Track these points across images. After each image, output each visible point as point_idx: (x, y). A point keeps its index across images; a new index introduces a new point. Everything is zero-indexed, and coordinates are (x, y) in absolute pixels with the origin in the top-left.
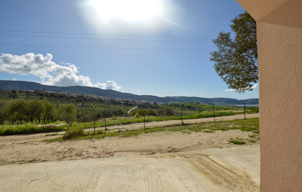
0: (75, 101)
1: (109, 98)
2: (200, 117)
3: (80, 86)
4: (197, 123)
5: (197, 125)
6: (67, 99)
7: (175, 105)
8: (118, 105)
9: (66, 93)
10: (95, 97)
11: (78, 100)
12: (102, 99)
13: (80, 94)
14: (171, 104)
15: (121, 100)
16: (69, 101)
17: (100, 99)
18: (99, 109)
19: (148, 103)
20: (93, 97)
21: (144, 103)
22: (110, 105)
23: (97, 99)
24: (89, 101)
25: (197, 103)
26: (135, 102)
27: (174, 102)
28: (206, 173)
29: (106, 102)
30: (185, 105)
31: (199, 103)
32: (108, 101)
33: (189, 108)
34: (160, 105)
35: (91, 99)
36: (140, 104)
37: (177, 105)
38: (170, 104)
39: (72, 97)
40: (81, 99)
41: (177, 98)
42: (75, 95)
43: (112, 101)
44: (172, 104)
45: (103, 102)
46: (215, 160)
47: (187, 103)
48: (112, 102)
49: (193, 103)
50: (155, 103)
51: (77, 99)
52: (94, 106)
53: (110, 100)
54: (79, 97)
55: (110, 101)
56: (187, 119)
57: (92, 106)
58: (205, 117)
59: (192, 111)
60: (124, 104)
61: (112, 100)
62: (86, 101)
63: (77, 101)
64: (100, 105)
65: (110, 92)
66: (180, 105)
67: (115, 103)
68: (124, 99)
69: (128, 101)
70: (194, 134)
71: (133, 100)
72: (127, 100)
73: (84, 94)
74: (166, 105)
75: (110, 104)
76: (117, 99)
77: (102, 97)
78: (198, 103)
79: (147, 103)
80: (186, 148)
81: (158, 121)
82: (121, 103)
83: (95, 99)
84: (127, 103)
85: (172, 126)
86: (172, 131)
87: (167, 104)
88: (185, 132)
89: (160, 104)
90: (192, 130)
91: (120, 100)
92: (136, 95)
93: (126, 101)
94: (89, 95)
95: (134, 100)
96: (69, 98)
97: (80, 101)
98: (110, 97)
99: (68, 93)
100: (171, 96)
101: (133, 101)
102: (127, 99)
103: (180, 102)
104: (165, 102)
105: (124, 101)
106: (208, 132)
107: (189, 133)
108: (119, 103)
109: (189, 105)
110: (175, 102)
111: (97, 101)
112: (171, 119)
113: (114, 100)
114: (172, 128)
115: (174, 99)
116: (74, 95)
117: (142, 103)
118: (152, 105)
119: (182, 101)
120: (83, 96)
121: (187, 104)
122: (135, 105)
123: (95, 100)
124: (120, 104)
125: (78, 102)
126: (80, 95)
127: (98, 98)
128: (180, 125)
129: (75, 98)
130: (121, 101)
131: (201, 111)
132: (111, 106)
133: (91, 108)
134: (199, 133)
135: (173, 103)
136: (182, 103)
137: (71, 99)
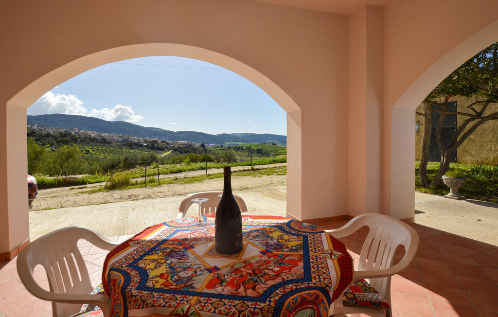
0: (55, 143)
1: (120, 137)
2: (274, 162)
3: (62, 115)
4: (269, 168)
5: (270, 169)
6: (38, 138)
7: (236, 147)
8: (138, 148)
9: (36, 127)
10: (93, 134)
11: (61, 141)
12: (106, 137)
13: (63, 128)
14: (229, 147)
15: (141, 139)
16: (44, 141)
17: (102, 139)
18: (103, 157)
19: (190, 145)
20: (90, 135)
21: (183, 145)
22: (121, 149)
23: (97, 139)
24: (82, 141)
25: (271, 144)
26: (168, 144)
27: (234, 143)
28: (274, 197)
29: (115, 144)
30: (252, 148)
31: (276, 144)
32: (117, 142)
33: (260, 152)
34: (211, 148)
35: (85, 138)
36: (177, 146)
37: (239, 148)
38: (227, 146)
39: (48, 135)
40: (66, 138)
41: (240, 136)
42: (54, 132)
43: (125, 142)
44: (231, 146)
45: (109, 143)
46: (282, 191)
47: (256, 144)
48: (126, 144)
49: (265, 144)
50: (203, 145)
51: (59, 139)
52: (91, 152)
53: (120, 139)
54: (63, 135)
55: (121, 142)
56: (257, 165)
57: (89, 151)
58: (281, 162)
59: (264, 157)
60: (147, 146)
61: (125, 140)
62: (76, 142)
63: (58, 142)
64: (104, 148)
65: (120, 126)
66: (245, 148)
67: (131, 145)
68: (148, 138)
69: (155, 142)
70: (265, 177)
71: (164, 140)
72: (152, 140)
73: (72, 129)
74: (221, 148)
75: (123, 147)
76: (135, 139)
77: (105, 135)
78: (273, 144)
79: (187, 144)
80: (258, 186)
81: (219, 168)
82: (142, 146)
83: (94, 138)
84: (153, 145)
85: (240, 171)
86: (240, 176)
87: (222, 146)
88: (256, 176)
89: (210, 146)
90: (263, 174)
91: (139, 140)
92: (169, 132)
93: (151, 142)
94: (82, 131)
95: (166, 140)
96: (43, 137)
97: (66, 142)
98: (121, 135)
99: (40, 128)
100: (229, 133)
101: (163, 142)
102: (153, 138)
103: (244, 143)
104: (218, 143)
105: (147, 142)
106: (280, 175)
107: (260, 177)
108: (138, 145)
109: (259, 148)
110: (236, 143)
111: (97, 142)
112: (236, 166)
113: (129, 141)
114: (239, 173)
115: (234, 137)
116: (51, 131)
117: (179, 145)
118: (198, 148)
119: (247, 141)
120: (70, 134)
121: (255, 146)
122: (167, 148)
123: (93, 140)
124: (140, 148)
125: (61, 144)
126: (63, 131)
127: (99, 136)
128: (249, 170)
129: (55, 138)
130: (141, 141)
131: (276, 155)
132: (124, 150)
133: (86, 155)
134: (271, 176)
135: (232, 144)
136: (248, 145)
137: (47, 139)
